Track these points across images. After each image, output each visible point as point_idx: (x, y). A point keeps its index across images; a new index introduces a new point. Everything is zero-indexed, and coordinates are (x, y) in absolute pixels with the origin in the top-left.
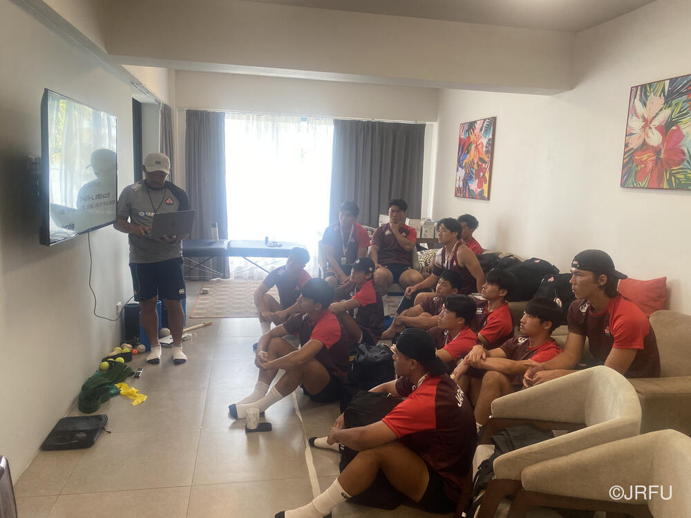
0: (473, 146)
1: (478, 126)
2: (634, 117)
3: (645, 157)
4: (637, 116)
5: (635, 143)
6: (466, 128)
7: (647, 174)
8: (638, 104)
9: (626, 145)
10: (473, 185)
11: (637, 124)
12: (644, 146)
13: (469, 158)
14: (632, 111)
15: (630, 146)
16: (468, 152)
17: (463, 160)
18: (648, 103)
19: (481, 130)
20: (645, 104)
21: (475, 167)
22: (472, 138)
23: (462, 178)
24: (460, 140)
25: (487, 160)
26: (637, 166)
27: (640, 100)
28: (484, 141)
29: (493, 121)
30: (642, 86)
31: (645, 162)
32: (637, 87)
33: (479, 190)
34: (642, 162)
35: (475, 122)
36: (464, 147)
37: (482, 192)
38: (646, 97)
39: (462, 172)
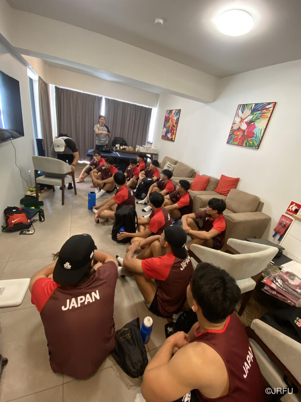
0: (171, 120)
1: (173, 112)
2: (237, 117)
3: (238, 133)
4: (239, 117)
5: (236, 127)
6: (168, 112)
7: (238, 140)
8: (240, 112)
9: (232, 128)
10: (169, 135)
11: (238, 120)
12: (239, 129)
13: (168, 125)
14: (237, 114)
15: (234, 128)
16: (168, 122)
17: (166, 125)
18: (244, 112)
19: (174, 114)
20: (243, 112)
21: (171, 128)
22: (171, 116)
23: (165, 132)
24: (166, 117)
25: (175, 126)
26: (235, 136)
27: (241, 110)
28: (175, 118)
29: (180, 111)
30: (243, 105)
31: (238, 135)
32: (241, 105)
33: (171, 137)
34: (237, 135)
35: (172, 110)
36: (167, 120)
37: (172, 138)
38: (244, 109)
39: (165, 130)
